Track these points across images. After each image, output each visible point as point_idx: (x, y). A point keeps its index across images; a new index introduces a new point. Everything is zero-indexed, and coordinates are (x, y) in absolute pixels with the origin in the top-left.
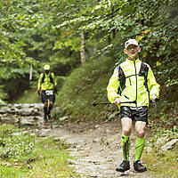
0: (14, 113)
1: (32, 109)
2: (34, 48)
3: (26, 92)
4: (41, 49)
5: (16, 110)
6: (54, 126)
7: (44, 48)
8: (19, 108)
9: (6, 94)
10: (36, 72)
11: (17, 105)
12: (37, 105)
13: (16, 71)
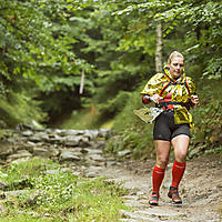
0: (53, 142)
1: (80, 137)
2: (89, 49)
3: (75, 113)
4: (99, 50)
5: (57, 137)
6: (109, 163)
7: (104, 48)
8: (62, 135)
9: (45, 115)
10: (91, 83)
11: (59, 131)
12: (88, 133)
13: (61, 80)
